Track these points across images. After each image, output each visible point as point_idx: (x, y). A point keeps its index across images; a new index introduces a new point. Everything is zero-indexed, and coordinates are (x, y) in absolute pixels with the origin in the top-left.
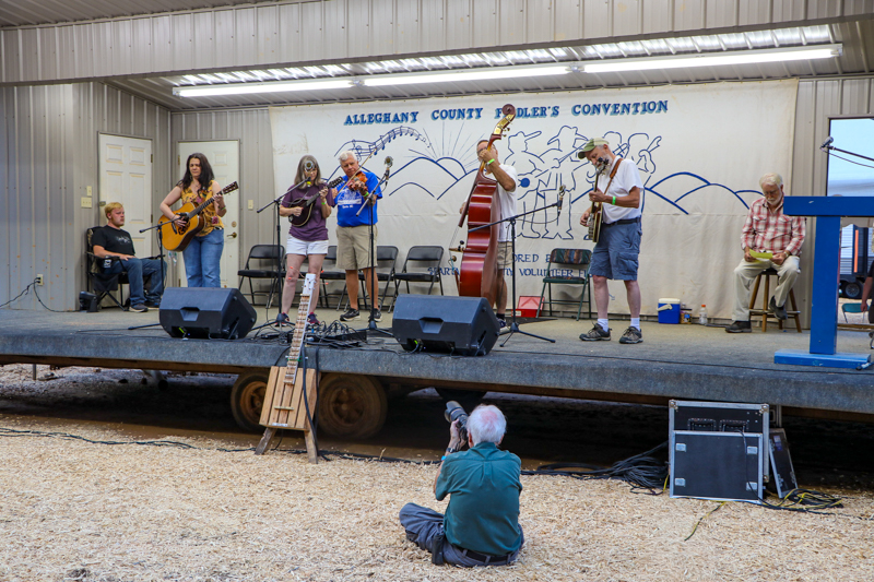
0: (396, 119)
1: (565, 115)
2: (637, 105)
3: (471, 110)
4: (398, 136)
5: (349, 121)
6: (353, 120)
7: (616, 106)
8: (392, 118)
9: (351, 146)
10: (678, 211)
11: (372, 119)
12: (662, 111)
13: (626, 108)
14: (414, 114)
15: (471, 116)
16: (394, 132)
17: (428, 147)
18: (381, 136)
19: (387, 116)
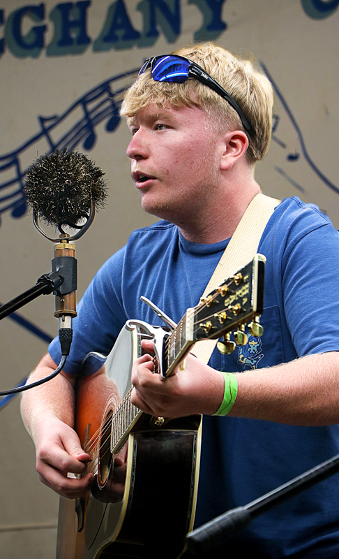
0: (118, 28)
16: (112, 95)
17: (292, 158)
18: (42, 120)
19: (74, 16)
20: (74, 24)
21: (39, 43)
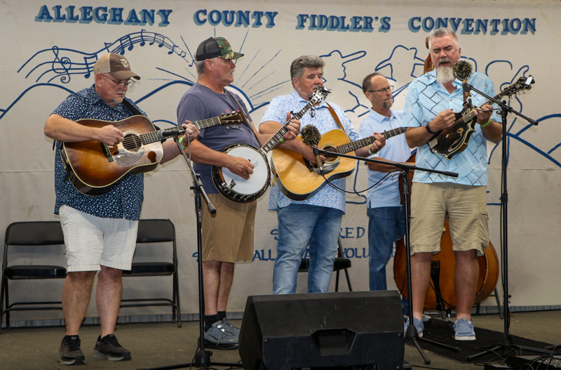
0: (133, 18)
1: (400, 31)
2: (496, 22)
3: (258, 15)
4: (137, 46)
5: (44, 14)
6: (52, 14)
7: (468, 22)
8: (125, 16)
9: (50, 56)
10: (552, 165)
11: (88, 15)
12: (529, 32)
13: (482, 25)
14: (165, 14)
15: (259, 23)
16: (130, 39)
17: (190, 66)
18: (106, 44)
19: (117, 12)
20: (117, 15)
21: (105, 19)
